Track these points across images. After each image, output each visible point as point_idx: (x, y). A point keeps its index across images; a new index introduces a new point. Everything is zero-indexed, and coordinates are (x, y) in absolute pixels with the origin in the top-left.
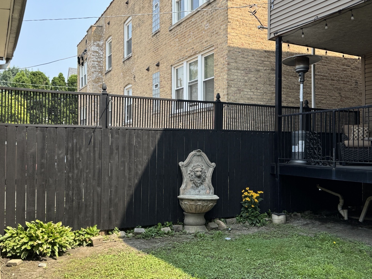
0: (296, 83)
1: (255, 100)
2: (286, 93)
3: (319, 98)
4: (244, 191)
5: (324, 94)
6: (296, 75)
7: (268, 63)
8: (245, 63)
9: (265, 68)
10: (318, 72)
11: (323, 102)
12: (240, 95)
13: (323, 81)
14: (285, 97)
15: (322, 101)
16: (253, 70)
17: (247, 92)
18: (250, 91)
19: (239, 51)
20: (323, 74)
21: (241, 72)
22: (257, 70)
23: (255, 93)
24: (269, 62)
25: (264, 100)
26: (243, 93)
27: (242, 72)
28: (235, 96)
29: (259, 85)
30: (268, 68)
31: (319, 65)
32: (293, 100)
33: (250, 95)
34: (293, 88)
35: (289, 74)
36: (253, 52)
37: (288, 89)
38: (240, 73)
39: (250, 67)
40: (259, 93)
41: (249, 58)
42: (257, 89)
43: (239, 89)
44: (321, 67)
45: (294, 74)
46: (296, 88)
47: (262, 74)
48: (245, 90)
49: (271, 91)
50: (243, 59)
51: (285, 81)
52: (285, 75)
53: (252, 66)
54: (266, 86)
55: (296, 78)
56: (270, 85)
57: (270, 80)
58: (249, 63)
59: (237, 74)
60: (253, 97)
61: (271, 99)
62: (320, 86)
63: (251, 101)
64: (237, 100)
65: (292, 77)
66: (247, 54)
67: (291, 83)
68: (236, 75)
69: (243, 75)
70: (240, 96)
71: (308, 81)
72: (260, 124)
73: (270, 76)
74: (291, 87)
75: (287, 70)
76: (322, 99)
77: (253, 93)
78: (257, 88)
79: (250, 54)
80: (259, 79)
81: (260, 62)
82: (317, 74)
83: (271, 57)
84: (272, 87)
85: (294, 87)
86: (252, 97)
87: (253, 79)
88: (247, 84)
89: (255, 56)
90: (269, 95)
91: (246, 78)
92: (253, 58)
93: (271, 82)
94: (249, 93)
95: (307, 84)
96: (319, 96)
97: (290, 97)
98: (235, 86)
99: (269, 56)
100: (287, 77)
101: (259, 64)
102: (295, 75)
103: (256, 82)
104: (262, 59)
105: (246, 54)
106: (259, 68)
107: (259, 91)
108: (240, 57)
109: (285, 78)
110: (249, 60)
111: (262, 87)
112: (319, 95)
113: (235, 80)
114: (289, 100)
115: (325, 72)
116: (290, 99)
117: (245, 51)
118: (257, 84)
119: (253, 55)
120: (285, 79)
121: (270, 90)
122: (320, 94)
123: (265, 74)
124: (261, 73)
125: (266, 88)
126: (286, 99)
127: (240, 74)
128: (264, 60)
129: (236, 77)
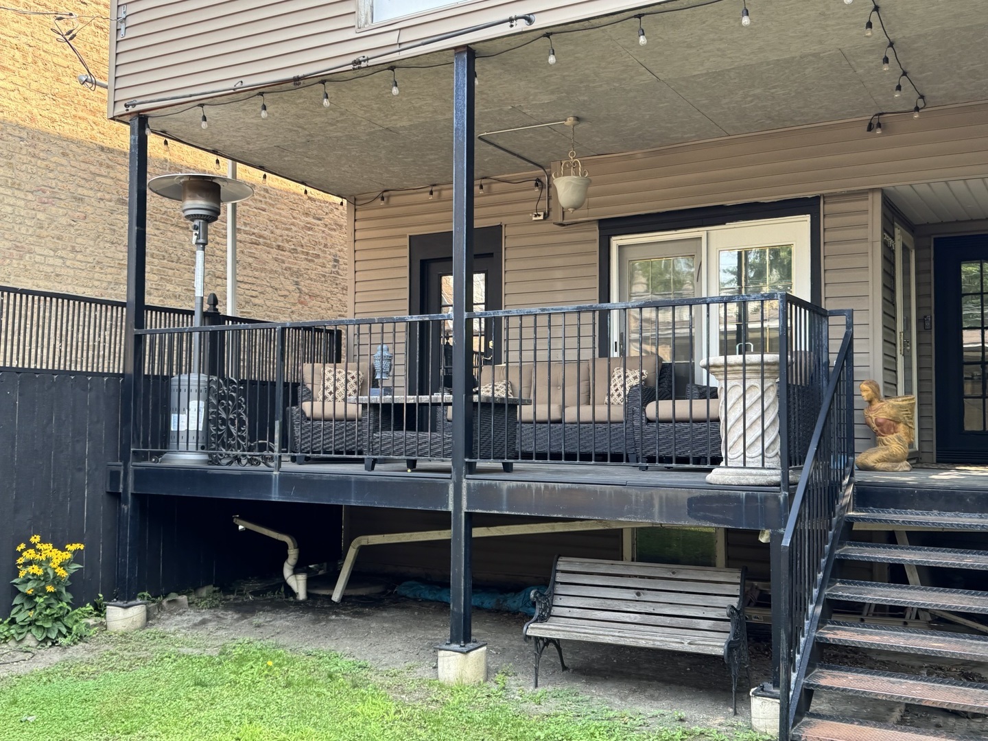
0: (187, 246)
1: (69, 281)
2: (158, 270)
3: (247, 292)
4: (23, 546)
5: (259, 282)
6: (187, 224)
7: (109, 181)
8: (40, 174)
9: (99, 195)
10: (245, 224)
11: (256, 301)
12: (22, 262)
13: (256, 248)
14: (156, 279)
15: (253, 299)
16: (63, 197)
17: (45, 256)
18: (52, 253)
19: (21, 135)
20: (256, 231)
21: (26, 195)
22: (75, 198)
23: (68, 263)
24: (112, 178)
25: (97, 283)
26: (30, 258)
27: (30, 197)
28: (5, 264)
29: (79, 240)
30: (107, 196)
31: (248, 208)
32: (179, 289)
33: (53, 265)
34: (179, 259)
35: (167, 219)
36: (65, 143)
37: (164, 259)
38: (24, 199)
39: (54, 185)
40: (81, 262)
41: (52, 159)
42: (73, 250)
43: (17, 247)
44: (251, 213)
45: (182, 220)
46: (187, 260)
47: (90, 210)
48: (37, 249)
49: (117, 262)
50: (33, 160)
51: (155, 237)
52: (156, 220)
53: (60, 184)
54: (101, 245)
55: (186, 232)
56: (112, 243)
57: (114, 230)
58: (51, 175)
59: (12, 201)
60: (63, 271)
61: (116, 284)
62: (250, 260)
63: (56, 284)
64: (12, 277)
65: (177, 229)
66: (45, 147)
67: (174, 245)
68: (10, 205)
69: (34, 205)
70: (22, 266)
71: (218, 243)
72: (79, 352)
73: (113, 217)
74: (172, 255)
75: (163, 209)
76: (254, 293)
77: (61, 261)
78: (73, 247)
79: (53, 149)
80: (82, 223)
81: (85, 176)
82: (243, 228)
83: (119, 166)
84: (118, 249)
85: (182, 257)
86: (58, 271)
87: (64, 221)
88: (44, 233)
89: (71, 156)
90: (109, 270)
91: (41, 216)
92: (64, 161)
93: (116, 236)
94: (51, 261)
95: (217, 252)
96: (246, 286)
97: (169, 281)
98: (6, 236)
99: (110, 163)
100: (161, 227)
101: (83, 182)
102: (185, 226)
103: (72, 230)
104: (92, 168)
105: (43, 148)
106: (80, 190)
107: (79, 257)
108: (24, 152)
109: (158, 229)
110: (52, 166)
111: (90, 246)
112: (246, 283)
113: (6, 219)
114: (168, 291)
115: (261, 226)
116: (169, 287)
117: (39, 139)
118: (76, 238)
119: (64, 154)
120: (157, 232)
121: (113, 258)
122: (251, 280)
123: (98, 212)
124: (88, 207)
125: (101, 251)
126: (159, 287)
127: (22, 203)
128: (97, 172)
129: (9, 209)
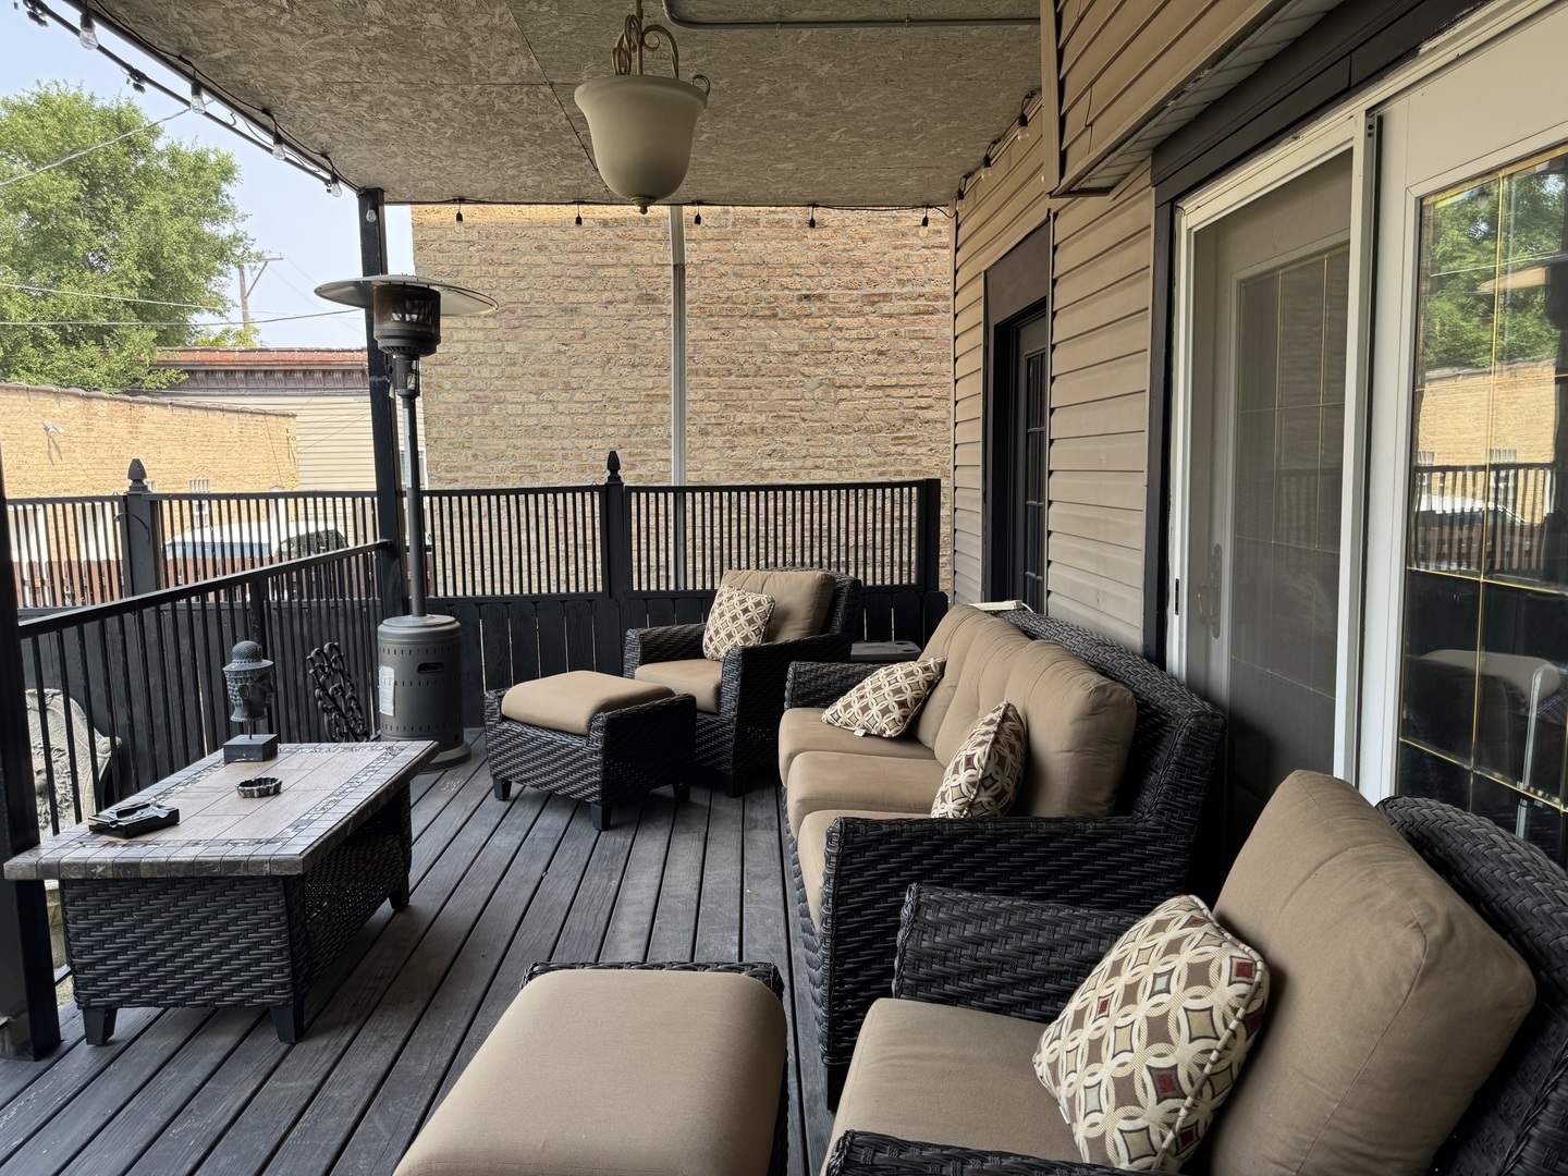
0: (774, 346)
1: (565, 434)
2: (720, 394)
3: (907, 402)
5: (934, 380)
6: (774, 308)
7: (621, 272)
8: (503, 287)
9: (606, 296)
10: (901, 282)
11: (929, 414)
12: (487, 418)
13: (928, 321)
14: (716, 409)
15: (920, 413)
16: (543, 313)
17: (523, 404)
18: (533, 398)
19: (470, 237)
20: (927, 289)
21: (485, 322)
22: (565, 310)
23: (561, 408)
24: (627, 266)
25: (610, 430)
26: (500, 409)
27: (491, 323)
28: (463, 423)
29: (576, 371)
30: (619, 296)
31: (907, 251)
32: (761, 419)
33: (537, 414)
34: (759, 369)
35: (732, 309)
36: (540, 231)
37: (730, 375)
38: (482, 329)
39: (527, 298)
40: (582, 403)
41: (522, 261)
42: (567, 387)
43: (478, 397)
44: (915, 259)
45: (763, 305)
46: (776, 369)
47: (590, 322)
48: (510, 396)
49: (643, 393)
50: (491, 269)
51: (711, 343)
52: (711, 316)
53: (537, 294)
54: (615, 372)
55: (772, 323)
56: (634, 366)
57: (635, 346)
58: (523, 284)
59: (464, 335)
60: (555, 421)
61: (645, 426)
62: (915, 344)
63: (544, 440)
64: (475, 440)
65: (753, 322)
66: (509, 245)
67: (747, 349)
68: (462, 341)
69: (499, 334)
70: (487, 424)
71: (840, 329)
73: (632, 325)
74: (746, 366)
75: (724, 295)
76: (923, 402)
77: (550, 406)
78: (567, 384)
79: (522, 245)
80: (579, 346)
81: (579, 274)
82: (897, 290)
83: (637, 244)
84: (645, 372)
85: (764, 366)
86: (545, 421)
87: (548, 348)
88: (518, 370)
89: (552, 248)
90: (631, 408)
91: (511, 348)
92: (541, 259)
93: (639, 353)
94: (533, 409)
95: (838, 343)
96: (905, 392)
97: (744, 408)
98: (460, 386)
99: (621, 243)
100: (724, 325)
101: (576, 283)
102: (768, 313)
103: (564, 359)
104: (589, 258)
105: (505, 248)
106: (572, 297)
107: (579, 395)
108: (475, 260)
109: (716, 329)
110: (522, 271)
111: (595, 377)
112: (903, 387)
113: (457, 362)
114: (740, 424)
115: (940, 278)
116: (741, 417)
117: (497, 236)
118: (570, 369)
119: (539, 249)
120: (714, 334)
121: (635, 389)
122: (915, 380)
123: (606, 323)
124: (588, 319)
125: (615, 381)
126: (723, 420)
127: (480, 335)
128: (599, 261)
129: (461, 348)
